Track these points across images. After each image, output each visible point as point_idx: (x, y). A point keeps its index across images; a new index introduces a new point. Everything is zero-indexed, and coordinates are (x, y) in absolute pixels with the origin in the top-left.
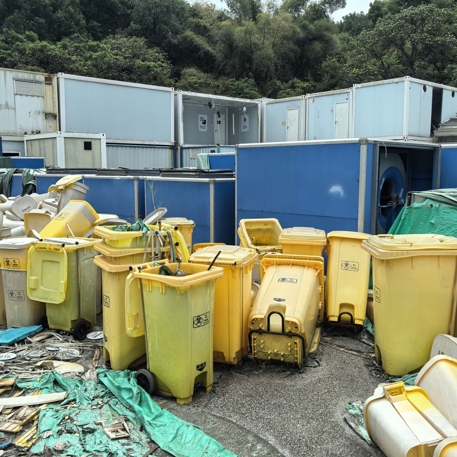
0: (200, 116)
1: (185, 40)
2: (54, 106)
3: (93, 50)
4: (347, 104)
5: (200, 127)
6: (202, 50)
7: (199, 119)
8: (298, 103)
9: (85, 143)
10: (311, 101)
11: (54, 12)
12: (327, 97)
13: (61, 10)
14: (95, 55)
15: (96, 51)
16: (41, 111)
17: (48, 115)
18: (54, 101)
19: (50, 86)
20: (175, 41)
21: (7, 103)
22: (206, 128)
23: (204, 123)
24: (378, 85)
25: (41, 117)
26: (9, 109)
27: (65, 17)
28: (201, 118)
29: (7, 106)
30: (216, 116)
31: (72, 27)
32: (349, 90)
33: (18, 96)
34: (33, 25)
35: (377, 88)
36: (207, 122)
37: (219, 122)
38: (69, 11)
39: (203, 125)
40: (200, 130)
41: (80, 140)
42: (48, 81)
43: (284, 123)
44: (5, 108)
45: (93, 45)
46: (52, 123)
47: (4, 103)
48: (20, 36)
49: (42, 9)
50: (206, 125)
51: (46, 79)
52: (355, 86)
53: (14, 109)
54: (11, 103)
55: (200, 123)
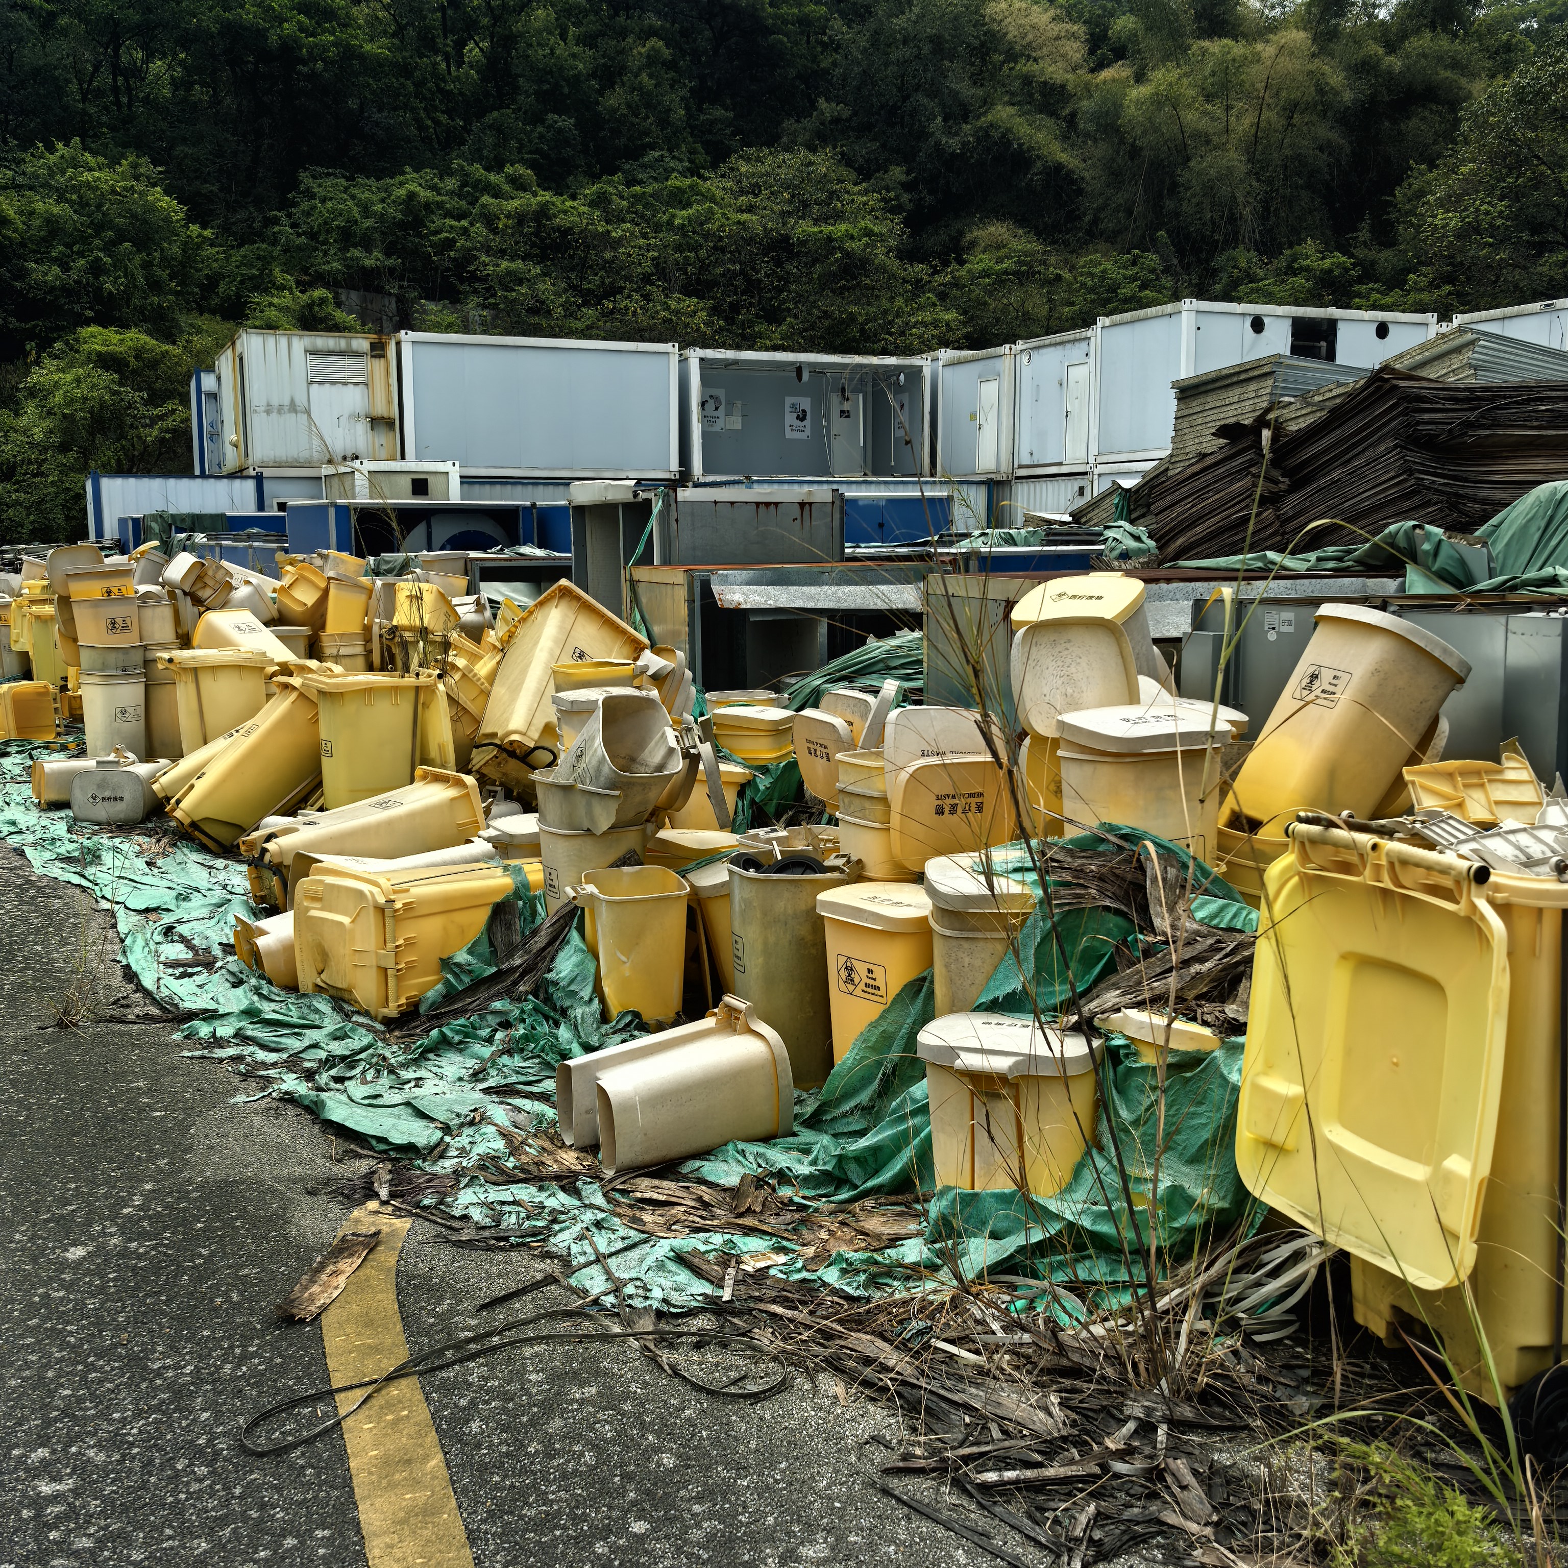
0: (789, 401)
1: (987, 135)
2: (389, 402)
3: (680, 202)
4: (1086, 367)
5: (788, 429)
6: (1039, 164)
7: (788, 409)
8: (997, 363)
9: (414, 481)
10: (1025, 359)
11: (601, 93)
12: (1052, 349)
13: (623, 84)
14: (681, 216)
15: (689, 205)
16: (362, 413)
17: (377, 422)
18: (389, 392)
19: (382, 360)
20: (953, 144)
21: (292, 401)
22: (808, 431)
23: (802, 417)
24: (1139, 320)
25: (362, 428)
26: (296, 412)
27: (629, 106)
28: (793, 405)
29: (293, 407)
30: (835, 399)
31: (647, 133)
32: (1090, 333)
33: (315, 386)
34: (541, 136)
35: (1138, 326)
36: (808, 417)
37: (845, 414)
38: (640, 88)
39: (798, 423)
40: (789, 434)
41: (403, 477)
42: (378, 350)
43: (973, 416)
44: (290, 411)
45: (679, 189)
46: (385, 439)
47: (287, 402)
48: (493, 178)
49: (566, 90)
50: (807, 422)
51: (373, 346)
52: (1102, 321)
53: (308, 413)
54: (301, 400)
55: (790, 419)
